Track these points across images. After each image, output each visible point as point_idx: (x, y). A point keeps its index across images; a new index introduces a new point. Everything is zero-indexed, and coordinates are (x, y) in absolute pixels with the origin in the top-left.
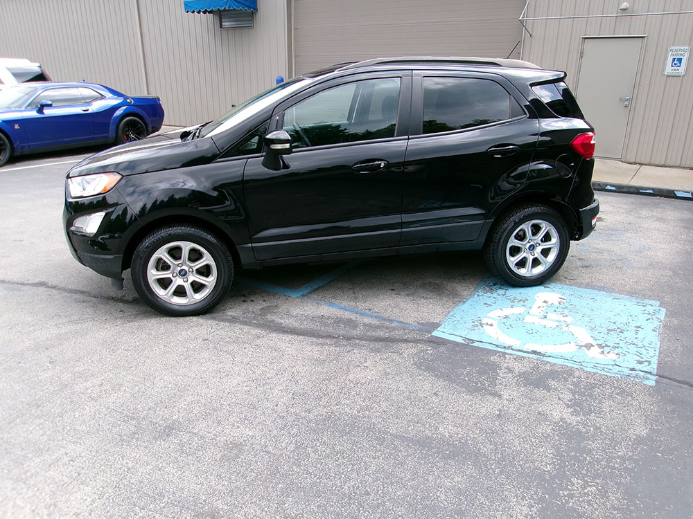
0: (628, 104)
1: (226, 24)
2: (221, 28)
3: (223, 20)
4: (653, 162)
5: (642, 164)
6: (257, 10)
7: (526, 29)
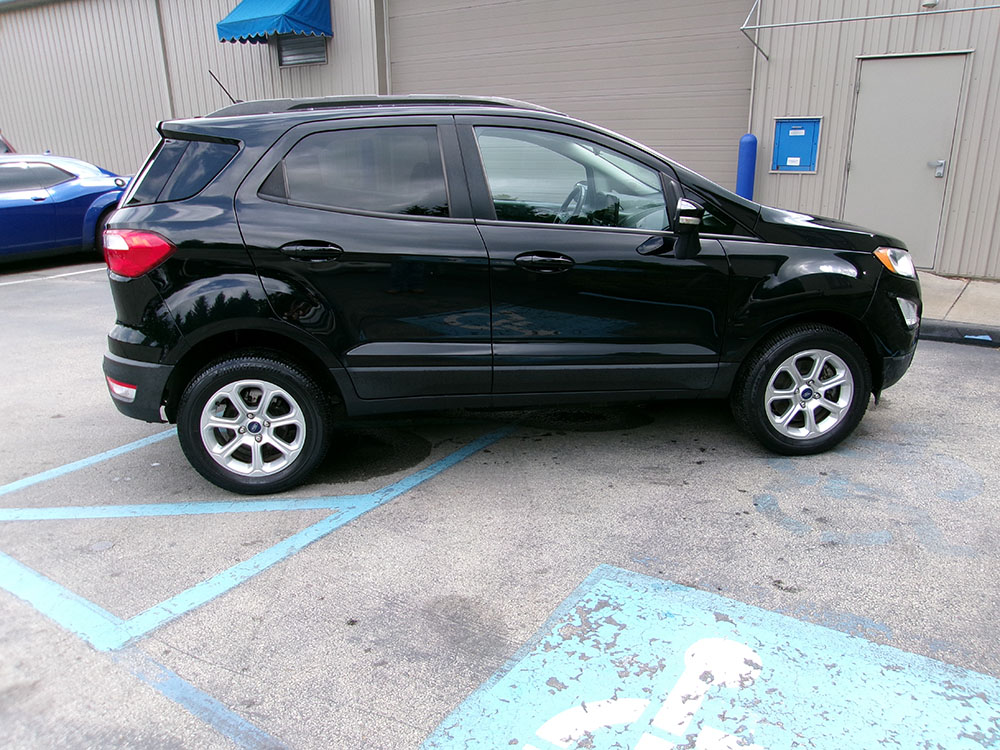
0: (943, 173)
1: (288, 59)
2: (281, 64)
3: (284, 54)
4: (991, 274)
5: (971, 279)
6: (332, 35)
7: (758, 48)
